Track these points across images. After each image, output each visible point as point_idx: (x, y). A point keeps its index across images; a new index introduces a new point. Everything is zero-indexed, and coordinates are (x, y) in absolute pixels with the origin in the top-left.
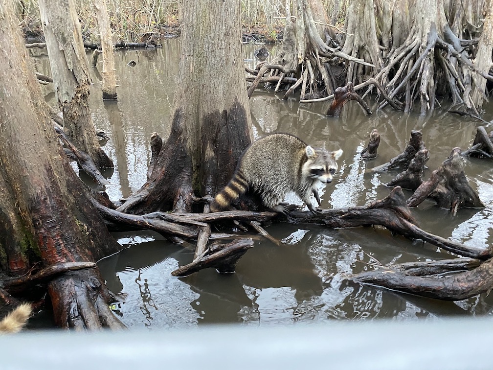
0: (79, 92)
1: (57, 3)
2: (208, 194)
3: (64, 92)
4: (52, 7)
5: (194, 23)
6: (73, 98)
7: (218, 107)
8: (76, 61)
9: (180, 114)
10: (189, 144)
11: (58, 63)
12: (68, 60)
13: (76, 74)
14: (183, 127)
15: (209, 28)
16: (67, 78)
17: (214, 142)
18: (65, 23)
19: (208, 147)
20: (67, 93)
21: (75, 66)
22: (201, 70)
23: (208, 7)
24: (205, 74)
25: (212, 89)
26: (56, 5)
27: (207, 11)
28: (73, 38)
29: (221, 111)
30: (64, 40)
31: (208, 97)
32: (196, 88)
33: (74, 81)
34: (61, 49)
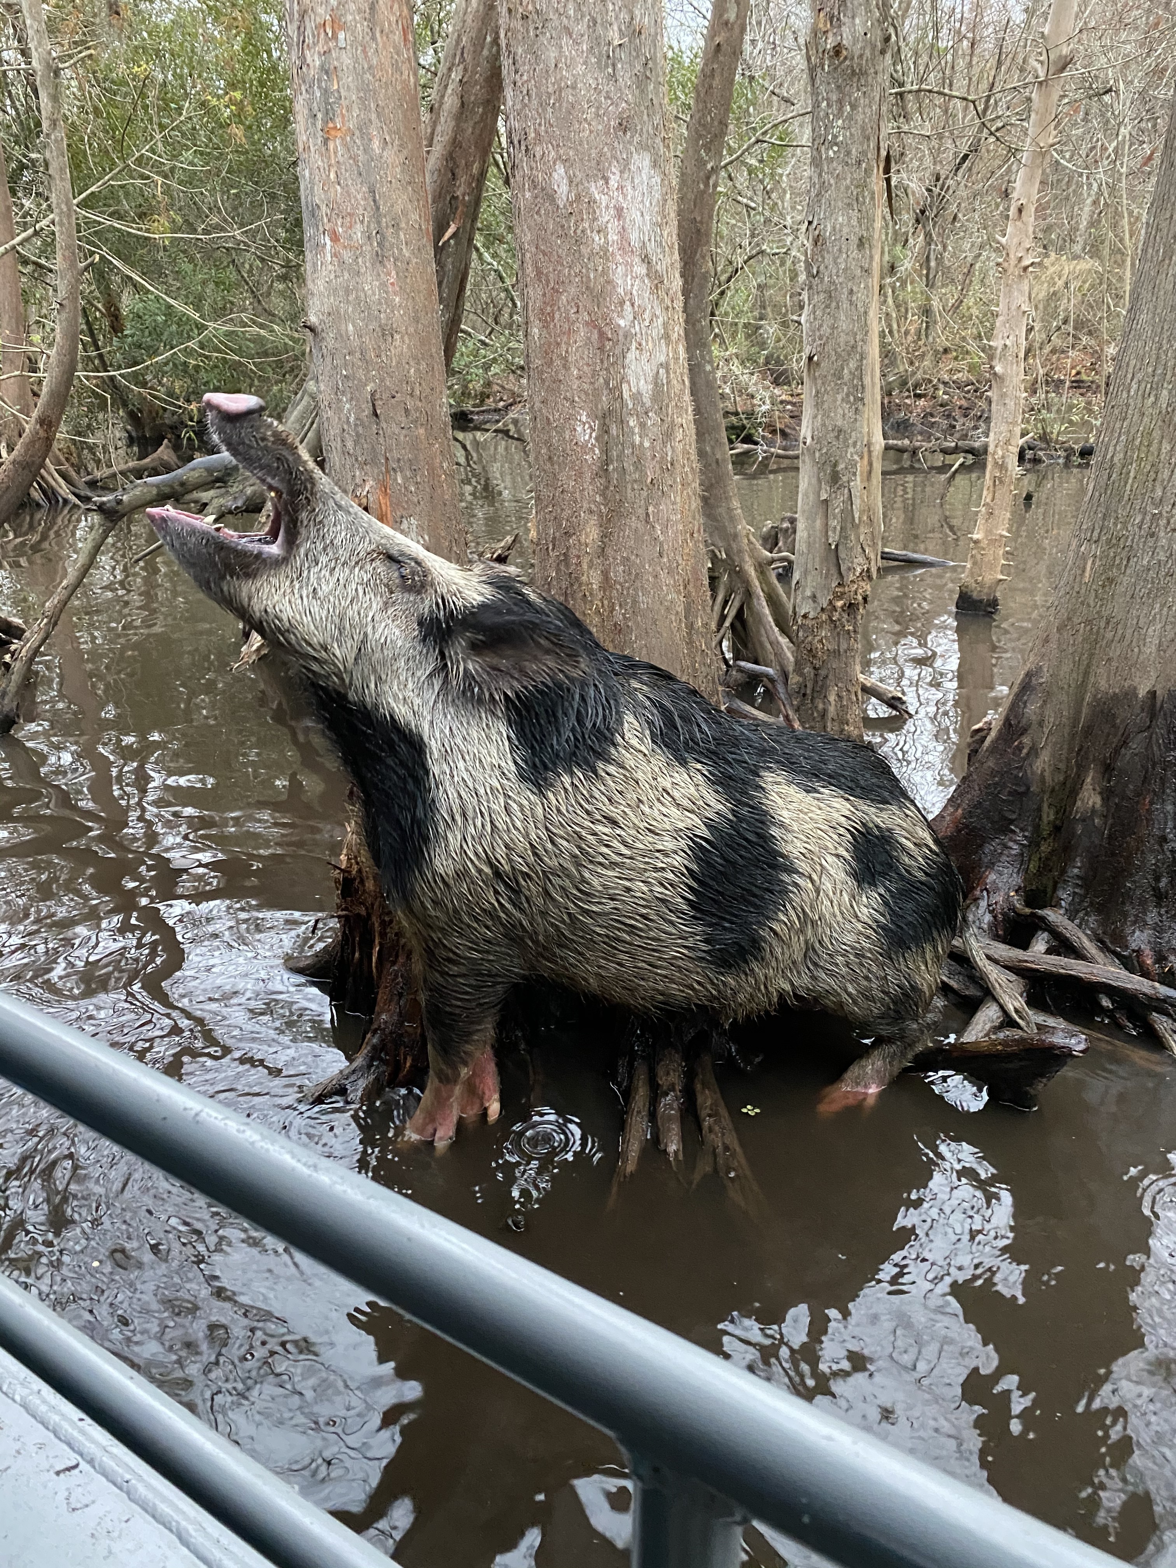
0: (840, 597)
1: (839, 397)
2: (1058, 905)
3: (808, 593)
4: (826, 406)
5: (1116, 460)
6: (823, 609)
7: (1137, 680)
8: (849, 525)
9: (1034, 682)
10: (1042, 764)
11: (810, 528)
12: (834, 523)
13: (842, 555)
14: (1034, 718)
15: (1152, 475)
16: (821, 563)
17: (1107, 769)
18: (846, 440)
19: (1089, 780)
20: (814, 597)
21: (843, 535)
22: (1110, 580)
23: (1160, 423)
24: (1121, 589)
25: (1129, 631)
26: (835, 401)
27: (1156, 434)
28: (855, 474)
29: (1142, 693)
30: (835, 478)
31: (1115, 651)
32: (1088, 622)
33: (834, 570)
34: (824, 496)
